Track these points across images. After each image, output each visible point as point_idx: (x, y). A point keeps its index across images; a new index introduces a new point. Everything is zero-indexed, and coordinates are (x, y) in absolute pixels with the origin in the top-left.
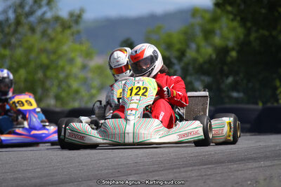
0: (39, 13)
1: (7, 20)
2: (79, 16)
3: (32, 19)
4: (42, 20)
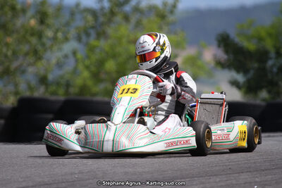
0: (133, 2)
1: (102, 9)
2: (174, 6)
3: (127, 8)
4: (137, 9)
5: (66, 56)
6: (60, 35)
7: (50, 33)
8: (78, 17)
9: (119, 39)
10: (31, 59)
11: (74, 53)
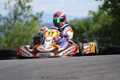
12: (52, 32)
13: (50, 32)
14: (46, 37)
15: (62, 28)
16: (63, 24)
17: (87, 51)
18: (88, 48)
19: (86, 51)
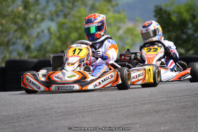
5: (43, 31)
6: (38, 16)
7: (31, 16)
8: (51, 4)
9: (80, 18)
10: (18, 34)
11: (49, 29)
12: (79, 49)
13: (76, 49)
14: (69, 57)
15: (98, 41)
16: (100, 34)
17: (138, 81)
18: (139, 76)
19: (136, 79)
